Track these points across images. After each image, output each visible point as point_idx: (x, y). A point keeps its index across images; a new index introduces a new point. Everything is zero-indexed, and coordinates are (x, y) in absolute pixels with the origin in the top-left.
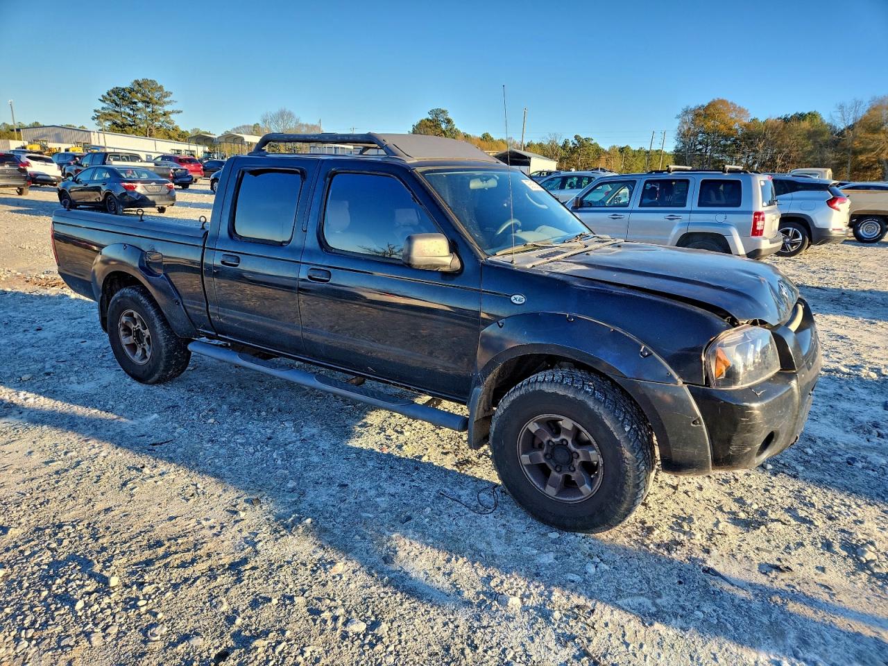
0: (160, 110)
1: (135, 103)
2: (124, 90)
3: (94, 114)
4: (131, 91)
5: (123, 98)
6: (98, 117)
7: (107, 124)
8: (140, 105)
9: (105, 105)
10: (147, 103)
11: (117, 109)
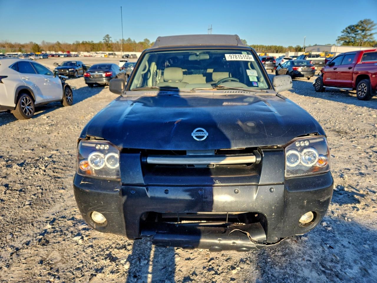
0: (369, 33)
1: (357, 31)
2: (353, 26)
3: (337, 38)
4: (357, 26)
5: (352, 30)
6: (339, 40)
7: (342, 42)
8: (360, 32)
9: (343, 34)
10: (363, 31)
11: (348, 35)
